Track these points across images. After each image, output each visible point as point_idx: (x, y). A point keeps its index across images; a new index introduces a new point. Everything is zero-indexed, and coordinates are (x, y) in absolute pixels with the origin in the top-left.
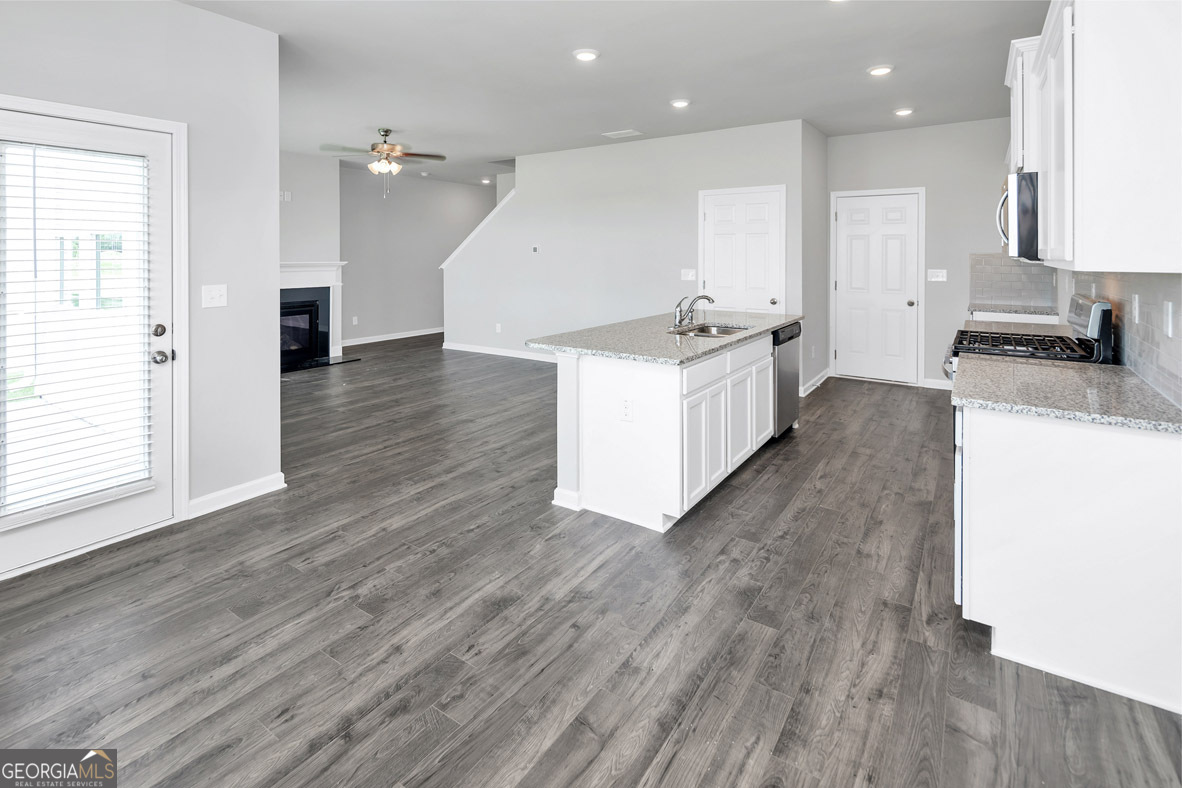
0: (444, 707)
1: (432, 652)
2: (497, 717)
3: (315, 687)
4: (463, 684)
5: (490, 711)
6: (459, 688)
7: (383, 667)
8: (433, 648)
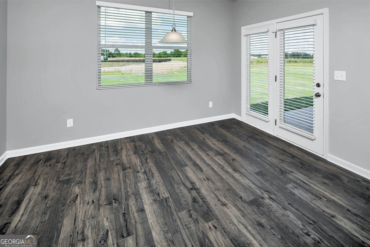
0: (189, 211)
1: (218, 214)
2: (175, 224)
3: (214, 185)
4: (197, 219)
5: (179, 223)
6: (195, 217)
7: (217, 200)
8: (220, 214)
